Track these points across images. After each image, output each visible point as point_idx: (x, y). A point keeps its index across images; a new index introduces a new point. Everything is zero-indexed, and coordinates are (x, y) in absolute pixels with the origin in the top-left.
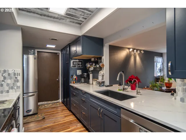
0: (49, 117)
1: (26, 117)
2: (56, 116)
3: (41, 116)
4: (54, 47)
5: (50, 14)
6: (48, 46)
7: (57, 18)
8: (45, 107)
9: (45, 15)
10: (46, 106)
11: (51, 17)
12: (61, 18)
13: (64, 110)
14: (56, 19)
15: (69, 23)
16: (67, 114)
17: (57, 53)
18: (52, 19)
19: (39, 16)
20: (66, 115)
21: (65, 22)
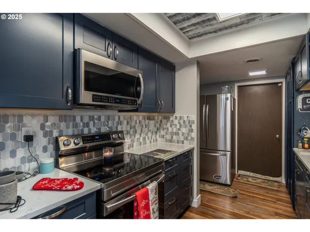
0: (243, 199)
1: (213, 185)
2: (257, 203)
3: (233, 191)
4: (263, 73)
5: (227, 24)
6: (251, 74)
7: (242, 23)
8: (248, 181)
9: (221, 30)
10: (250, 179)
11: (231, 27)
12: (248, 20)
13: (281, 201)
14: (240, 26)
15: (271, 20)
16: (285, 211)
17: (277, 83)
18: (234, 29)
19: (213, 35)
20: (280, 212)
21: (261, 22)
